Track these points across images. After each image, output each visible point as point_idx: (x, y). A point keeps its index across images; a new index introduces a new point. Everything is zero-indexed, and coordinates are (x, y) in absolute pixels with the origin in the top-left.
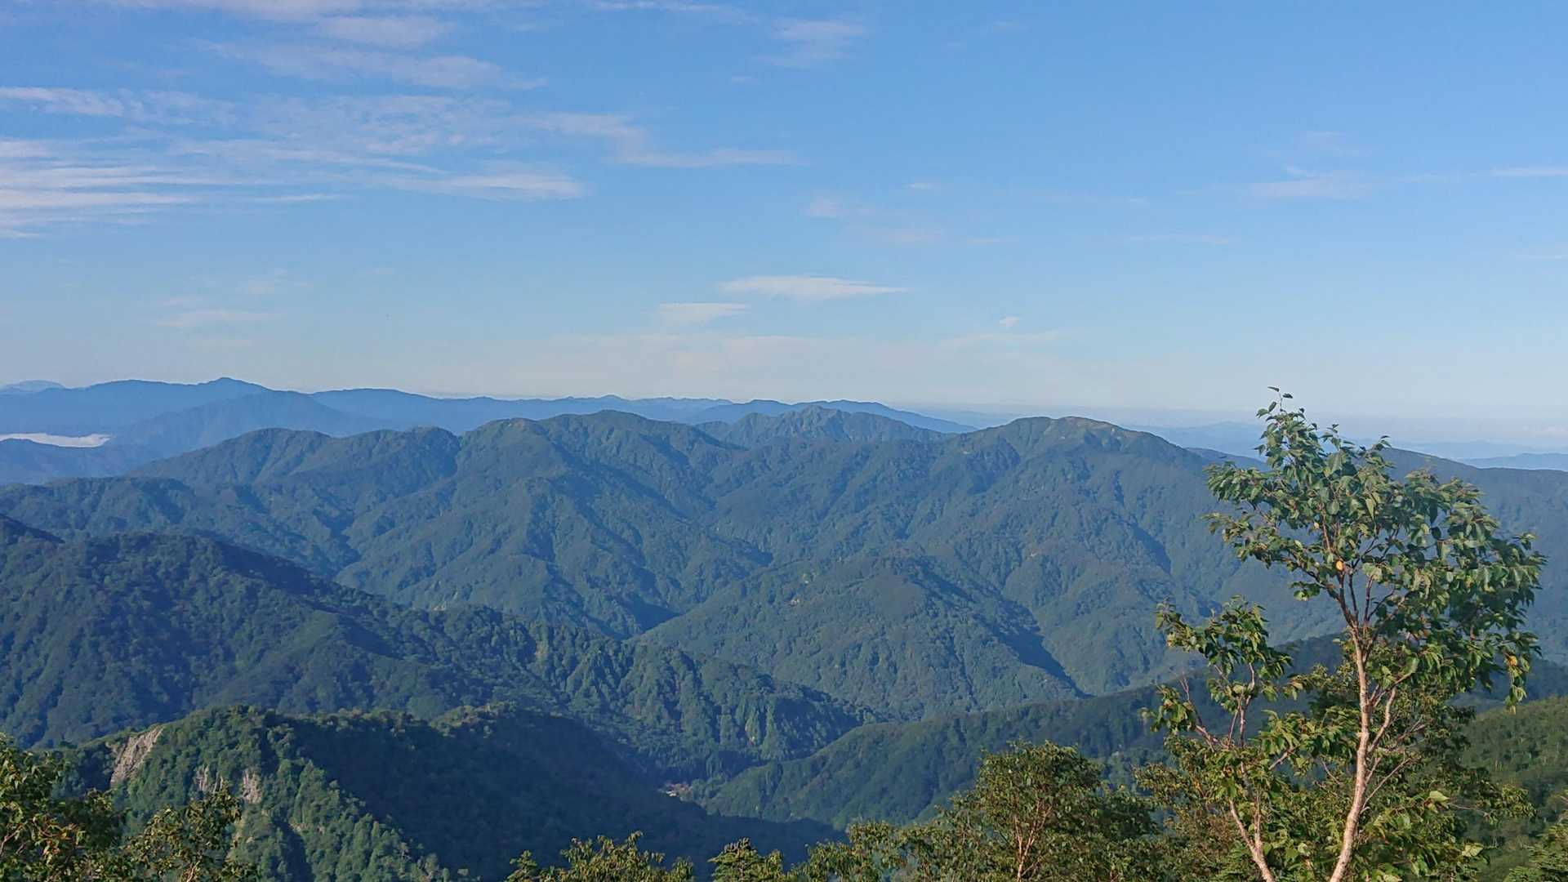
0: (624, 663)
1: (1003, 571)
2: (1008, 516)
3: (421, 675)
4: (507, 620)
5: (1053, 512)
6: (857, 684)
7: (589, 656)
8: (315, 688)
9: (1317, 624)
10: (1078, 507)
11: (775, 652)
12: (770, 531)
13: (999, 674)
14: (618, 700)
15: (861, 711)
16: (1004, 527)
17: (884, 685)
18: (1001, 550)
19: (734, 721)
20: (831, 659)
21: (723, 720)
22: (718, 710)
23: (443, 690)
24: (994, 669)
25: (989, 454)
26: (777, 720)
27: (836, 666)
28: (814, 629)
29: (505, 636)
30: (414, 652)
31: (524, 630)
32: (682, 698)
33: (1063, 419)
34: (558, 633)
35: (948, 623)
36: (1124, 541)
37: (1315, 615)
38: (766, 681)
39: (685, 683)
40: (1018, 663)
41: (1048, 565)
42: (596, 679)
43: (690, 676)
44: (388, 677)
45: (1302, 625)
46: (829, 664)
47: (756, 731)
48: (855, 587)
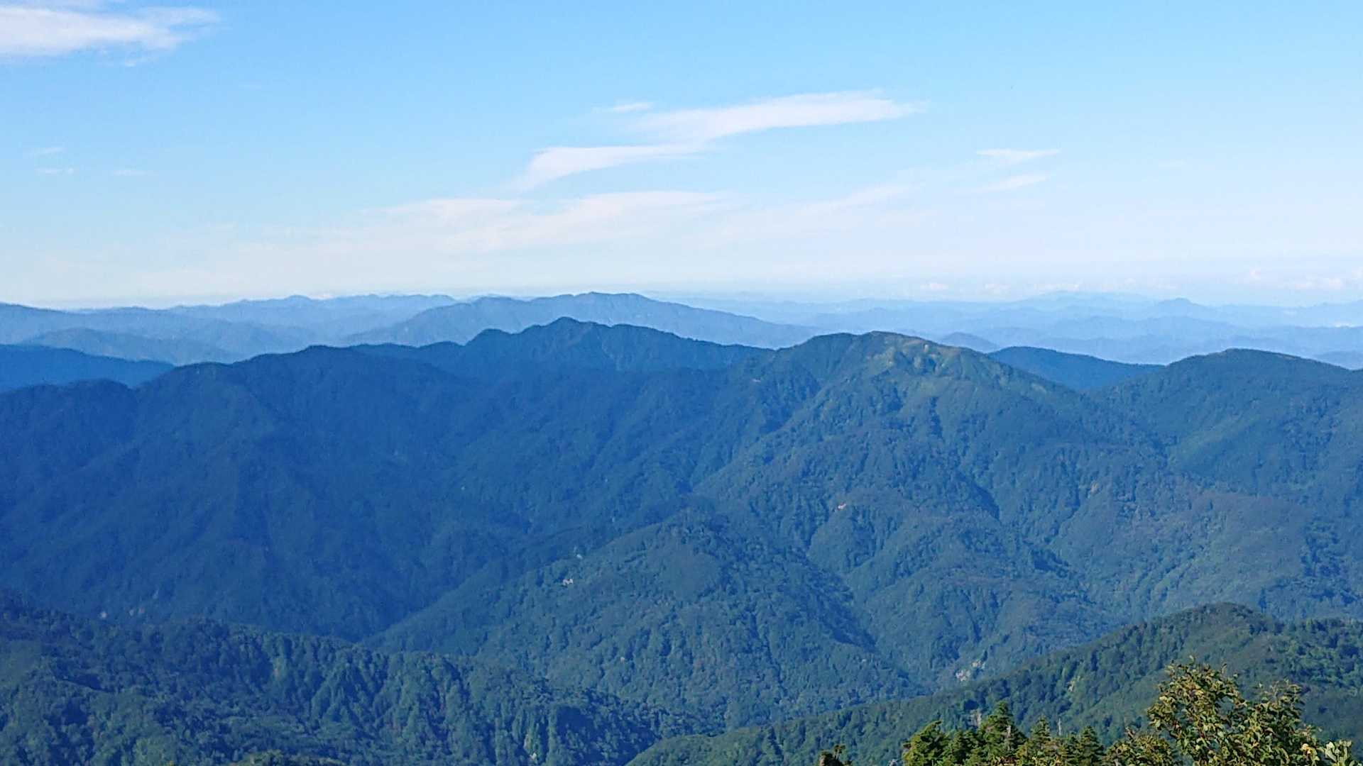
0: (377, 676)
1: (807, 528)
2: (810, 462)
3: (148, 711)
4: (235, 633)
5: (861, 454)
6: (647, 679)
7: (335, 670)
8: (24, 735)
9: (1168, 571)
10: (890, 446)
11: (548, 646)
12: (527, 488)
13: (811, 657)
14: (374, 721)
15: (656, 714)
16: (805, 474)
17: (679, 678)
18: (803, 503)
19: (511, 737)
20: (616, 649)
21: (498, 738)
22: (491, 727)
23: (174, 727)
24: (804, 650)
25: (782, 382)
26: (560, 731)
27: (623, 659)
28: (592, 615)
29: (233, 653)
30: (133, 682)
31: (258, 647)
32: (449, 712)
33: (868, 335)
34: (297, 646)
35: (749, 600)
36: (945, 484)
37: (1166, 560)
38: (544, 688)
39: (450, 695)
40: (833, 641)
41: (859, 518)
42: (346, 697)
43: (455, 688)
44: (108, 715)
45: (1150, 574)
46: (613, 656)
47: (537, 747)
48: (636, 562)
